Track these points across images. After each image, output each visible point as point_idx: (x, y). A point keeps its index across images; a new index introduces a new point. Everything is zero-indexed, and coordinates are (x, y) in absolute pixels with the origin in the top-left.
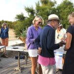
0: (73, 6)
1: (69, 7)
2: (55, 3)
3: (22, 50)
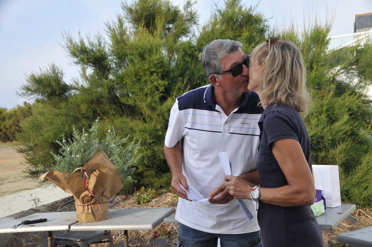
0: (262, 31)
1: (246, 34)
2: (192, 18)
3: (66, 228)
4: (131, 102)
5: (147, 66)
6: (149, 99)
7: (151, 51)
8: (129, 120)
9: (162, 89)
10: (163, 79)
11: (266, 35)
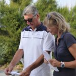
4: (5, 30)
5: (12, 16)
6: (12, 29)
7: (14, 10)
8: (4, 37)
9: (17, 25)
10: (18, 21)
11: (57, 7)
